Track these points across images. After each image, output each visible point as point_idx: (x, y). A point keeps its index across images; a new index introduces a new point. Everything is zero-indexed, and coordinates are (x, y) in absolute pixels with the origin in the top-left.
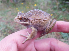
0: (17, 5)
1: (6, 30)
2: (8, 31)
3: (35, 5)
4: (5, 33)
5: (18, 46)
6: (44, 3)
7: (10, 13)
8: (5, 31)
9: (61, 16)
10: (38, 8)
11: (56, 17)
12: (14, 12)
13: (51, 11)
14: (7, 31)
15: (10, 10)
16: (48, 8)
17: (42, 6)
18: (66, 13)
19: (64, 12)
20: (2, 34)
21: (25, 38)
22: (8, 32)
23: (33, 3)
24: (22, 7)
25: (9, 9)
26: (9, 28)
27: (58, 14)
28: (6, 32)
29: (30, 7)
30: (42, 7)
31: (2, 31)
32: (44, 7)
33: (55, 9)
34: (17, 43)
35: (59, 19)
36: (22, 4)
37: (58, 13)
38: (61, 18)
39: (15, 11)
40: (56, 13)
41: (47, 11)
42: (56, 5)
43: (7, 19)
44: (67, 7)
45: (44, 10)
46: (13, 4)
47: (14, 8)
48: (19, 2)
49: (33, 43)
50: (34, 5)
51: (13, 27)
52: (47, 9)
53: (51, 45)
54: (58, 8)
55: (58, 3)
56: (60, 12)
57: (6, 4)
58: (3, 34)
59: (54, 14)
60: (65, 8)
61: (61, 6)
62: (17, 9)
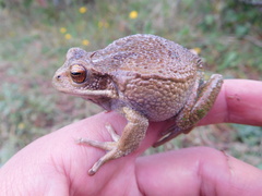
0: (62, 15)
1: (25, 112)
2: (34, 117)
3: (133, 15)
4: (21, 126)
5: (70, 185)
6: (166, 6)
7: (36, 48)
8: (20, 119)
9: (232, 56)
10: (142, 25)
11: (212, 58)
12: (52, 45)
13: (194, 35)
14: (29, 118)
15: (39, 38)
16: (181, 23)
17: (157, 16)
18: (252, 43)
19: (241, 39)
20: (9, 131)
21: (99, 152)
22: (33, 123)
24: (83, 23)
25: (34, 32)
26: (37, 105)
27: (219, 48)
28: (26, 121)
29: (111, 23)
30: (160, 23)
31: (8, 116)
32: (166, 21)
33: (208, 28)
34: (67, 175)
35: (224, 65)
36: (83, 10)
37: (221, 45)
38: (233, 64)
39: (56, 41)
40: (214, 45)
41: (178, 36)
42: (212, 11)
43: (25, 71)
44: (253, 21)
45: (168, 31)
46: (46, 11)
47: (54, 29)
48: (71, 5)
49: (130, 168)
50: (127, 12)
51: (52, 100)
52: (177, 30)
53: (201, 174)
54: (219, 25)
55: (220, 6)
56: (228, 40)
57: (22, 12)
58: (14, 128)
59: (204, 47)
60: (248, 25)
61: (232, 17)
62: (63, 30)
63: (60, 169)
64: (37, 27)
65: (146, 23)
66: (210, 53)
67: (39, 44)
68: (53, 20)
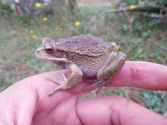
0: (32, 21)
3: (77, 24)
6: (98, 18)
7: (14, 43)
9: (140, 51)
10: (84, 29)
12: (25, 40)
13: (116, 37)
15: (16, 36)
16: (108, 29)
17: (93, 24)
23: (72, 17)
24: (45, 27)
25: (13, 32)
29: (64, 27)
30: (94, 28)
32: (98, 27)
33: (124, 33)
36: (45, 19)
37: (133, 44)
38: (141, 56)
39: (27, 38)
40: (129, 44)
42: (127, 23)
44: (152, 29)
46: (22, 19)
47: (26, 30)
52: (105, 33)
54: (131, 30)
57: (6, 19)
59: (123, 45)
60: (149, 31)
61: (139, 26)
62: (32, 32)
63: (34, 89)
64: (15, 29)
65: (86, 28)
66: (126, 48)
67: (16, 40)
68: (25, 25)
